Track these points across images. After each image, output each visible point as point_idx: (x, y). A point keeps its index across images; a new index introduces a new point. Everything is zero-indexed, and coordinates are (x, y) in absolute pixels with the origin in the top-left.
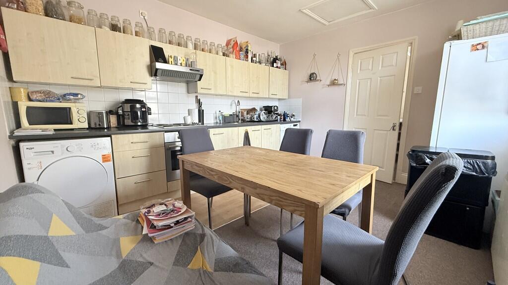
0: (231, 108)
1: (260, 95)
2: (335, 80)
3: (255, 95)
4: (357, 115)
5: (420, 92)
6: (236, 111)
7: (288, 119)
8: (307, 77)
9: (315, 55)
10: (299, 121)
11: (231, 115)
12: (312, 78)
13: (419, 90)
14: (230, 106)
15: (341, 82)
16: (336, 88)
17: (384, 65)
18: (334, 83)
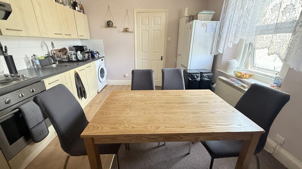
0: (43, 50)
1: (72, 37)
2: (127, 28)
3: (68, 37)
4: (142, 52)
5: (170, 40)
6: (49, 53)
7: (96, 56)
8: (104, 24)
9: (109, 7)
10: (103, 57)
11: (46, 57)
12: (109, 24)
13: (169, 39)
14: (40, 48)
15: (130, 30)
16: (127, 34)
17: (155, 23)
18: (126, 30)
